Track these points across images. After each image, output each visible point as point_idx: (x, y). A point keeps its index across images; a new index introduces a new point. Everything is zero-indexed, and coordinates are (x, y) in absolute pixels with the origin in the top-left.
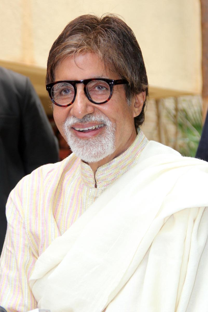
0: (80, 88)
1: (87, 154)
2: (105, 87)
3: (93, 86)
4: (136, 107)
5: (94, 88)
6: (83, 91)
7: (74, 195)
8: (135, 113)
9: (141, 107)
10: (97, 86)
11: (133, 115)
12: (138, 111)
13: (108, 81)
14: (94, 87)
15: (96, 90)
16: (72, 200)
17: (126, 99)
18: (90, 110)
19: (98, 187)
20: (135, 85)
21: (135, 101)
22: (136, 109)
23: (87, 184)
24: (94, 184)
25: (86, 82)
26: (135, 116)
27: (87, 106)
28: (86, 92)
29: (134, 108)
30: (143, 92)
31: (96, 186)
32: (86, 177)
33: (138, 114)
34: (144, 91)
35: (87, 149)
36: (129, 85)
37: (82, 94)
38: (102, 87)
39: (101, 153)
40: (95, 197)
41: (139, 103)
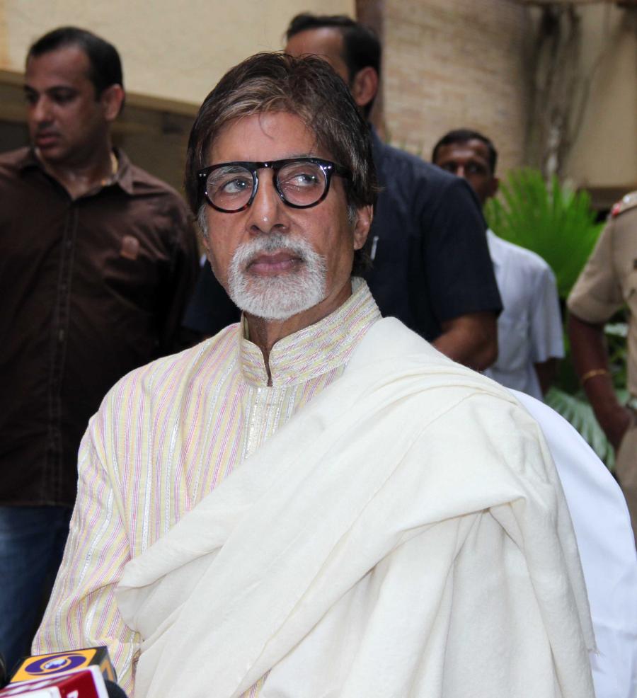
0: (265, 177)
3: (290, 174)
6: (271, 181)
7: (226, 402)
8: (357, 242)
11: (353, 245)
12: (361, 238)
16: (222, 412)
19: (274, 384)
22: (359, 236)
23: (252, 381)
24: (266, 381)
25: (276, 166)
26: (356, 247)
28: (276, 184)
29: (356, 232)
30: (368, 207)
31: (270, 383)
32: (250, 367)
33: (361, 245)
34: (370, 204)
35: (273, 294)
36: (353, 180)
40: (269, 405)
41: (362, 225)
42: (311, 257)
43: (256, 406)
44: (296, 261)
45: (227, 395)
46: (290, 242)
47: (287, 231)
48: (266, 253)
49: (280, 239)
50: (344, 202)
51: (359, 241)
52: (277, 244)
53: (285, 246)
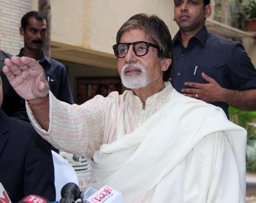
0: (131, 47)
1: (130, 84)
2: (145, 48)
4: (164, 66)
5: (139, 48)
6: (132, 49)
9: (168, 67)
13: (146, 43)
15: (140, 50)
17: (157, 58)
18: (134, 59)
19: (146, 109)
20: (163, 51)
21: (164, 62)
25: (134, 44)
27: (133, 56)
28: (134, 49)
32: (137, 104)
34: (170, 58)
35: (130, 81)
36: (160, 50)
39: (138, 84)
41: (167, 65)
42: (144, 70)
44: (139, 71)
46: (136, 66)
47: (136, 62)
48: (128, 68)
49: (133, 64)
50: (156, 56)
51: (165, 68)
52: (132, 66)
53: (134, 66)
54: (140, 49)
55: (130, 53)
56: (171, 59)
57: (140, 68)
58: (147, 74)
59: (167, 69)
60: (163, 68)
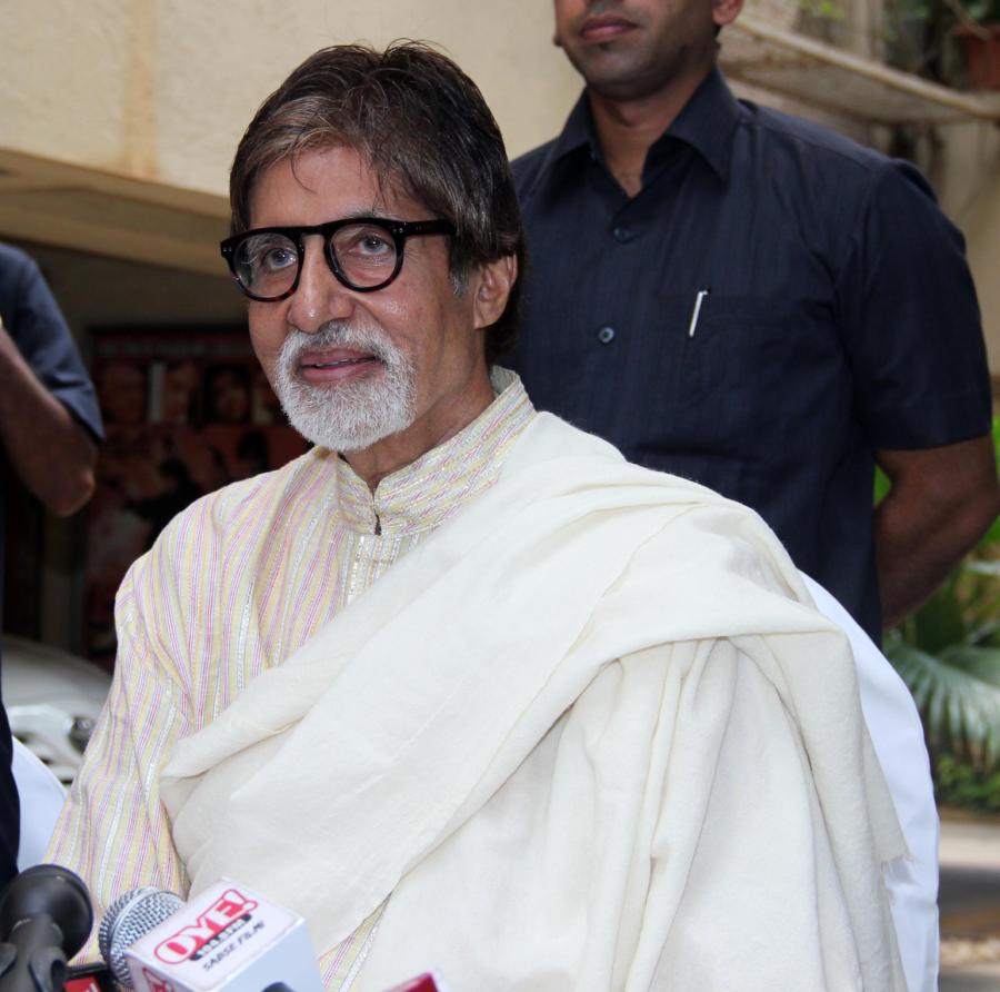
0: (314, 247)
2: (387, 244)
3: (353, 238)
4: (484, 300)
5: (355, 245)
7: (318, 555)
9: (502, 300)
10: (360, 240)
11: (473, 321)
12: (492, 310)
13: (385, 225)
14: (355, 242)
15: (360, 253)
16: (312, 569)
17: (449, 277)
18: (340, 308)
19: (384, 532)
21: (479, 283)
22: (486, 307)
23: (352, 525)
24: (374, 526)
26: (478, 323)
27: (330, 297)
28: (330, 255)
29: (480, 302)
30: (507, 258)
31: (378, 531)
32: (350, 503)
33: (491, 319)
34: (511, 255)
36: (457, 235)
37: (318, 263)
38: (378, 243)
40: (375, 562)
41: (496, 288)
42: (394, 356)
43: (356, 564)
45: (320, 544)
46: (353, 335)
47: (350, 319)
48: (315, 350)
50: (442, 270)
51: (487, 313)
52: (331, 337)
53: (343, 339)
54: (361, 245)
55: (314, 285)
56: (515, 256)
57: (374, 347)
58: (412, 370)
59: (501, 310)
60: (481, 316)
